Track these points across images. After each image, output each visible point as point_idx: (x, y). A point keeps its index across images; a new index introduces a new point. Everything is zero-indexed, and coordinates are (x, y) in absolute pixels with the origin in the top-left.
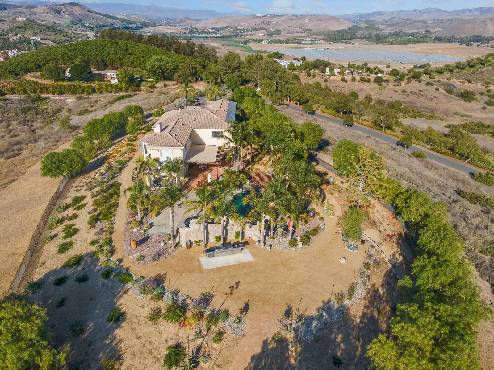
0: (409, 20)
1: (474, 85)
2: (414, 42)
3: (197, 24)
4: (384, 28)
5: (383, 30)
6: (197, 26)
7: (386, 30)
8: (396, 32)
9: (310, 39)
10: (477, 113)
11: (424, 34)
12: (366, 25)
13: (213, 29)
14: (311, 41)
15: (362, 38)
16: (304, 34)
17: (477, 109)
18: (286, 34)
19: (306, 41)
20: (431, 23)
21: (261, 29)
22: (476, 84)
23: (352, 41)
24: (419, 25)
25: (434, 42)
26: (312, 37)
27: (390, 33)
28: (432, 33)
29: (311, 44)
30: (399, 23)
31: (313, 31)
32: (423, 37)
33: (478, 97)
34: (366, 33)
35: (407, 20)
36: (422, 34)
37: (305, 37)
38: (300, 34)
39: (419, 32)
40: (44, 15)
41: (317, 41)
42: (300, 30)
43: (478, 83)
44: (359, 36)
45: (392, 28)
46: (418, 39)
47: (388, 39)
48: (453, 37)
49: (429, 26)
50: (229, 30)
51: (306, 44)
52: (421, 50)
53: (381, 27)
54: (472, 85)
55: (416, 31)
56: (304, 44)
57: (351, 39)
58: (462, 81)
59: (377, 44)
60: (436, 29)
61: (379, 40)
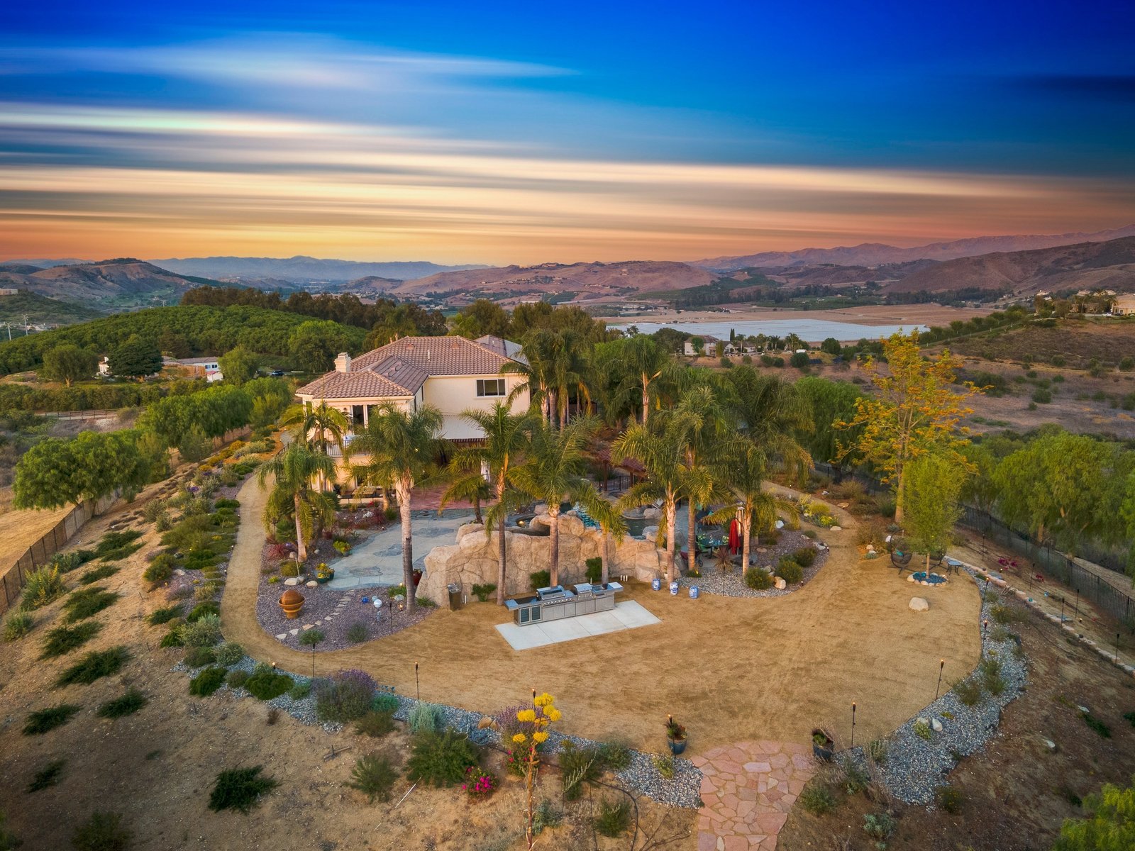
0: (832, 265)
1: (997, 364)
2: (849, 303)
3: (394, 287)
4: (784, 281)
5: (783, 284)
6: (394, 292)
7: (789, 284)
8: (809, 286)
9: (636, 306)
10: (1020, 417)
11: (865, 289)
12: (746, 276)
13: (429, 295)
14: (639, 309)
15: (743, 300)
16: (622, 299)
17: (1017, 410)
18: (584, 299)
19: (627, 309)
20: (875, 270)
21: (530, 291)
22: (1002, 362)
23: (723, 307)
24: (853, 273)
25: (888, 304)
26: (640, 303)
27: (798, 289)
28: (881, 288)
29: (638, 315)
30: (812, 271)
31: (641, 292)
32: (863, 295)
33: (1013, 387)
34: (750, 290)
35: (827, 265)
36: (861, 289)
37: (625, 303)
38: (613, 299)
39: (855, 286)
40: (58, 283)
41: (651, 308)
42: (613, 291)
43: (1005, 361)
44: (737, 296)
45: (799, 280)
46: (854, 298)
47: (796, 300)
48: (924, 293)
49: (873, 275)
50: (465, 296)
51: (629, 315)
52: (866, 318)
53: (778, 279)
54: (994, 364)
55: (848, 284)
56: (624, 316)
57: (720, 302)
58: (971, 357)
59: (775, 310)
60: (887, 281)
61: (777, 302)
